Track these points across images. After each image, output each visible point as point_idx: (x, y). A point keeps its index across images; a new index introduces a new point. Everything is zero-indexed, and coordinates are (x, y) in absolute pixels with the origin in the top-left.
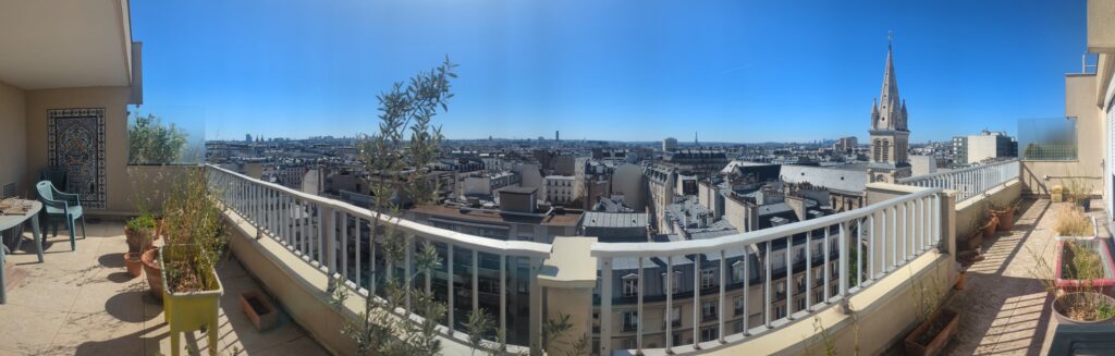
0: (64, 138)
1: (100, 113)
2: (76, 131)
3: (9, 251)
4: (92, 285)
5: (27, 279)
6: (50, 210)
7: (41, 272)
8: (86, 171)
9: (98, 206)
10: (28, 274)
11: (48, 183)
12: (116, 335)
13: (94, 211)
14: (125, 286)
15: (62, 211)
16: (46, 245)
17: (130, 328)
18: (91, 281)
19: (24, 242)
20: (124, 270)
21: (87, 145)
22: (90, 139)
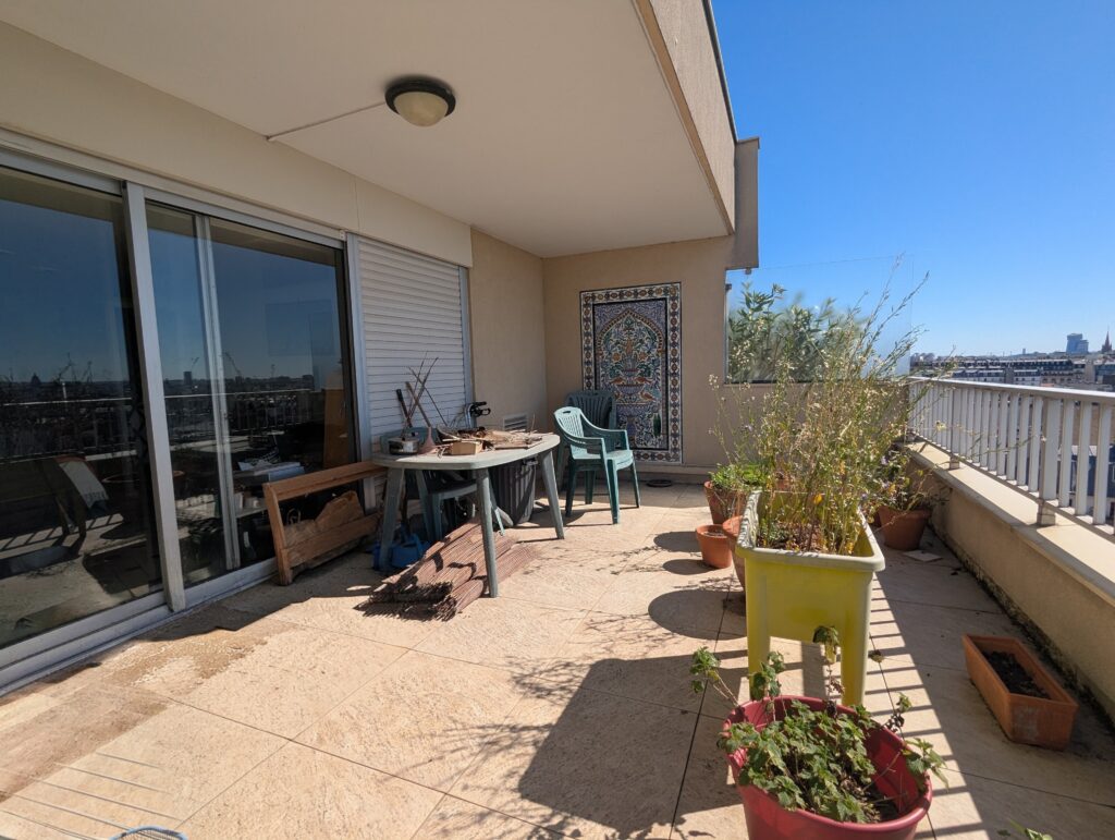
0: (607, 340)
1: (671, 292)
2: (629, 328)
3: (510, 522)
4: (636, 574)
5: (536, 563)
6: (579, 454)
7: (558, 553)
8: (646, 399)
9: (668, 457)
10: (537, 555)
11: (577, 412)
12: (654, 654)
13: (659, 466)
14: (696, 580)
15: (598, 457)
16: (570, 516)
17: (684, 646)
18: (636, 568)
19: (535, 511)
20: (698, 556)
21: (647, 351)
22: (654, 339)
